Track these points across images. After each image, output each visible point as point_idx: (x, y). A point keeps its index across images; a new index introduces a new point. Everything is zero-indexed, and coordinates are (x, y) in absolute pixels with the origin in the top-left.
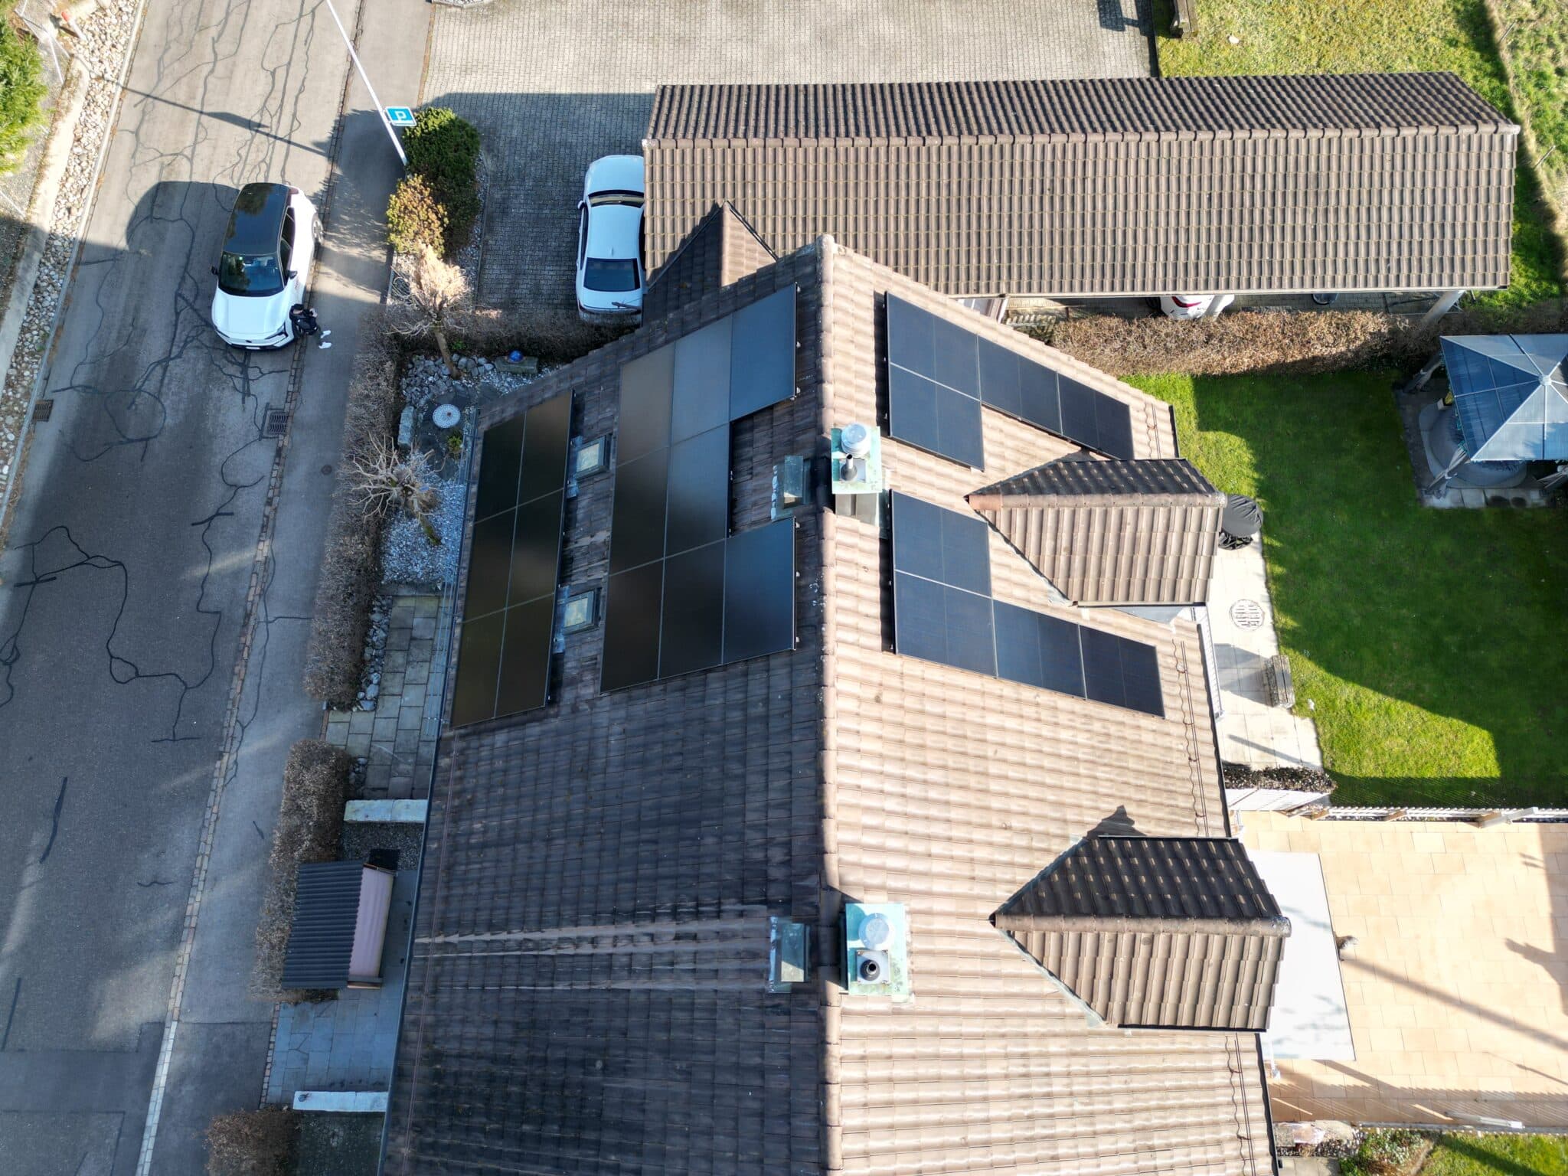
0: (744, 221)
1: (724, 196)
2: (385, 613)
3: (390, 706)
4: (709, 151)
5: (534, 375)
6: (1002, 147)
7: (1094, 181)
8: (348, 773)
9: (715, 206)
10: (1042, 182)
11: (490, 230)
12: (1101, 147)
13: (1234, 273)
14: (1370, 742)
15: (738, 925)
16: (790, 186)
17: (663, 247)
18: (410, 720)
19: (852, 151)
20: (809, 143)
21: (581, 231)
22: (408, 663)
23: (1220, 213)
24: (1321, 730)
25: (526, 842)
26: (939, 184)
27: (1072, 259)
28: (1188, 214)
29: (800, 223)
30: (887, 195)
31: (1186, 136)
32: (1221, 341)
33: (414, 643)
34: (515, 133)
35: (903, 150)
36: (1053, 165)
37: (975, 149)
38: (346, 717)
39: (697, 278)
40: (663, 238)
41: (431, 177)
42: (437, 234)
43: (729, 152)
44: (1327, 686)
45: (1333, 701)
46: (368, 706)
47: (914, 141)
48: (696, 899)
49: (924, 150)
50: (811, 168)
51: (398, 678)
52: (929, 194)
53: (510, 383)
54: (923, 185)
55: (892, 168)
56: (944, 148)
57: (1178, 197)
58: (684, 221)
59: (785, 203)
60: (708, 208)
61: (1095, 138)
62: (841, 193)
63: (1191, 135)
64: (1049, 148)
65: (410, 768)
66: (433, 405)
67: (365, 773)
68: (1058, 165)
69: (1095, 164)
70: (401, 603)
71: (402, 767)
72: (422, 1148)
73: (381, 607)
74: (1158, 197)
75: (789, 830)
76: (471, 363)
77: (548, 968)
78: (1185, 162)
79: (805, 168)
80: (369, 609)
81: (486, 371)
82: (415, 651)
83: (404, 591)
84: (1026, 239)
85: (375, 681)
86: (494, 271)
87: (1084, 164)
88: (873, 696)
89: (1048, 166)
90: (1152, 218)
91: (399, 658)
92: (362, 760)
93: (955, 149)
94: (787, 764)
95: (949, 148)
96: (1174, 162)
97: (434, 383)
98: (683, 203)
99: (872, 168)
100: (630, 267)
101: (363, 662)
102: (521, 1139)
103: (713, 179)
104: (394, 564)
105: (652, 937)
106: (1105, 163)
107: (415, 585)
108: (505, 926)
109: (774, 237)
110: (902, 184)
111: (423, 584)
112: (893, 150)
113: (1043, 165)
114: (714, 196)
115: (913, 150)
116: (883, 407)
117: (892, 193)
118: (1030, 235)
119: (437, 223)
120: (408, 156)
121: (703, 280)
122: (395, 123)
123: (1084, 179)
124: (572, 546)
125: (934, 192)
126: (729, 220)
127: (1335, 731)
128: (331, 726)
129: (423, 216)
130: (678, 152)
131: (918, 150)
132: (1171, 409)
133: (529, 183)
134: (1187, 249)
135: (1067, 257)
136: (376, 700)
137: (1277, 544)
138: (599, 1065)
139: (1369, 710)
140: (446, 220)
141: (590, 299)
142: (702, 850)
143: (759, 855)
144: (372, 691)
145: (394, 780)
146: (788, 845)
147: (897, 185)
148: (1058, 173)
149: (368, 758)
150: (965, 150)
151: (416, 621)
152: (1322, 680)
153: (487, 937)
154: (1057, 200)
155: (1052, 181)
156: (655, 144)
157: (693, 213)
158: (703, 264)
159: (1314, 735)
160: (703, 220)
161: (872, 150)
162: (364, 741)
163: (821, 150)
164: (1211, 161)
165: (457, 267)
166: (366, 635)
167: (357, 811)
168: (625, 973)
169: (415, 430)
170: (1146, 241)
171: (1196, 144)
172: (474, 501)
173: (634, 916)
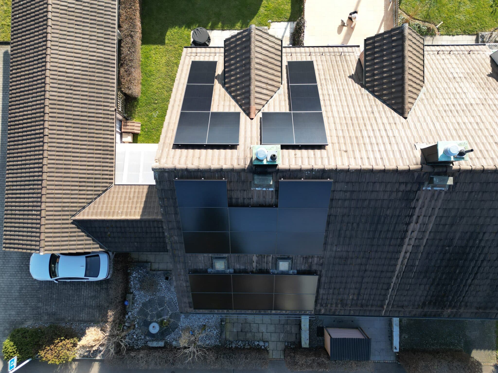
0: (80, 211)
1: (68, 219)
2: (232, 342)
3: (267, 336)
4: (47, 226)
5: (134, 295)
6: (50, 104)
7: (67, 69)
8: (291, 348)
9: (72, 223)
10: (67, 89)
11: (63, 319)
12: (52, 64)
13: (109, 21)
14: (279, 5)
15: (420, 201)
16: (64, 192)
17: (90, 244)
18: (272, 328)
19: (49, 166)
20: (45, 183)
21: (69, 281)
22: (251, 332)
23: (84, 22)
24: (275, 20)
25: (363, 279)
26: (66, 131)
27: (101, 81)
28: (83, 34)
29: (81, 188)
30: (70, 152)
31: (49, 30)
32: (132, 31)
33: (243, 331)
34: (13, 313)
35: (49, 144)
36: (59, 84)
37: (50, 115)
38: (271, 352)
39: (106, 230)
40: (86, 244)
41: (40, 347)
42: (68, 341)
43: (47, 217)
44: (260, 16)
45: (265, 15)
46: (267, 344)
47: (46, 140)
48: (406, 216)
49: (50, 136)
50: (57, 183)
51: (256, 334)
52: (71, 135)
53: (137, 304)
54: (66, 137)
55: (58, 149)
56: (50, 127)
57: (76, 37)
58: (79, 236)
59: (72, 194)
60: (74, 226)
61: (48, 66)
62: (69, 171)
63: (49, 28)
64: (52, 85)
65: (289, 326)
66: (149, 334)
67: (291, 342)
68: (60, 82)
69: (59, 67)
70: (228, 337)
71: (288, 329)
72: (450, 306)
73: (229, 344)
74: (75, 45)
75: (396, 183)
76: (129, 321)
77: (409, 267)
78: (61, 32)
79: (56, 185)
80: (230, 349)
81: (131, 314)
82: (246, 330)
83: (224, 336)
84: (92, 98)
85: (258, 343)
86: (84, 316)
87: (59, 71)
88: (345, 153)
89: (60, 86)
90: (85, 48)
91: (249, 335)
92: (286, 344)
93: (50, 123)
94: (372, 184)
95: (50, 125)
96: (60, 36)
97: (137, 335)
98: (70, 236)
99: (58, 158)
100: (89, 259)
101: (250, 348)
102: (460, 273)
103: (60, 224)
104: (213, 341)
105: (413, 231)
106: (59, 63)
107: (221, 332)
108: (389, 284)
109: (87, 199)
110: (66, 146)
111: (221, 330)
112: (49, 149)
113: (59, 88)
114: (67, 224)
115: (50, 140)
116: (225, 147)
117: (70, 150)
118: (90, 96)
119: (63, 342)
120: (28, 359)
121: (108, 227)
122: (15, 366)
123: (66, 72)
124: (254, 270)
125: (70, 133)
126: (79, 217)
127: (275, 16)
128: (274, 357)
129: (61, 348)
130: (46, 239)
131: (50, 138)
132: (185, 47)
133: (40, 305)
134: (98, 37)
135: (100, 83)
136: (264, 342)
137: (210, 25)
138: (447, 248)
139: (268, 4)
140: (62, 338)
141: (103, 275)
142: (390, 215)
143: (400, 194)
144: (262, 344)
145: (293, 331)
146: (400, 183)
147: (65, 148)
148: (63, 82)
149: (285, 342)
150: (51, 119)
151: (235, 331)
152: (258, 17)
153: (390, 290)
154: (75, 84)
155: (67, 85)
156: (42, 249)
157: (75, 232)
158: (100, 227)
159: (276, 23)
160: (78, 228)
161: (49, 157)
162: (279, 344)
163: (48, 178)
164: (61, 22)
165: (87, 331)
166: (240, 348)
167: (305, 343)
168: (421, 241)
169: (157, 340)
170: (95, 52)
171: (53, 27)
172: (221, 311)
173: (403, 239)
